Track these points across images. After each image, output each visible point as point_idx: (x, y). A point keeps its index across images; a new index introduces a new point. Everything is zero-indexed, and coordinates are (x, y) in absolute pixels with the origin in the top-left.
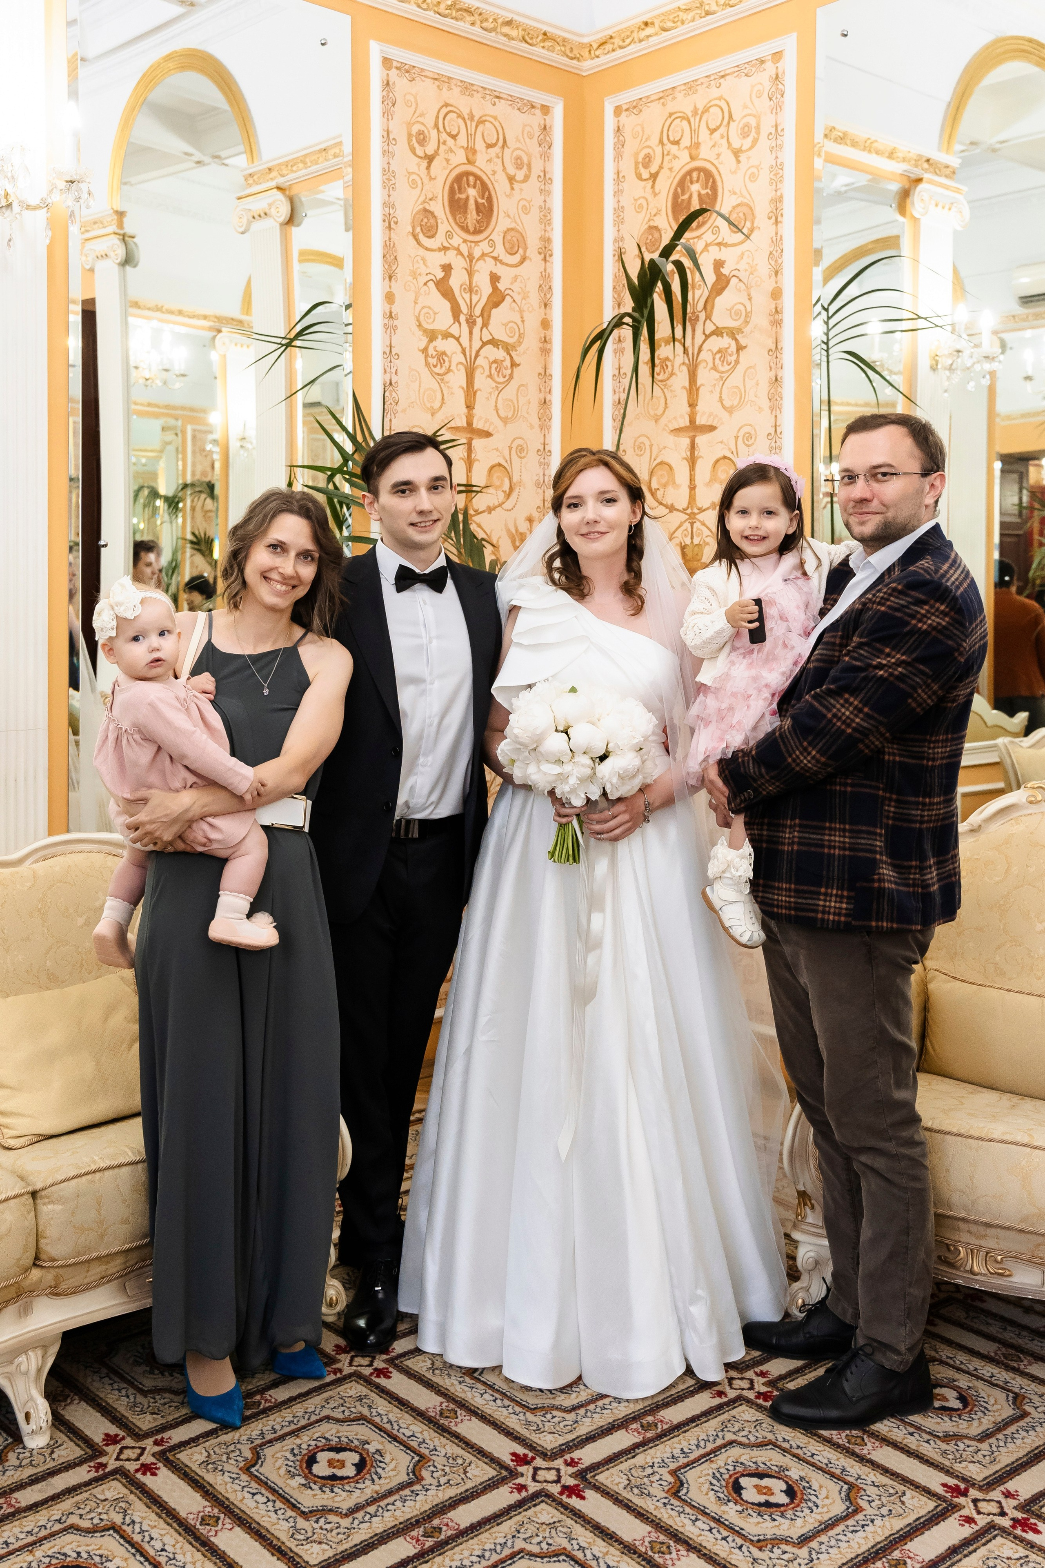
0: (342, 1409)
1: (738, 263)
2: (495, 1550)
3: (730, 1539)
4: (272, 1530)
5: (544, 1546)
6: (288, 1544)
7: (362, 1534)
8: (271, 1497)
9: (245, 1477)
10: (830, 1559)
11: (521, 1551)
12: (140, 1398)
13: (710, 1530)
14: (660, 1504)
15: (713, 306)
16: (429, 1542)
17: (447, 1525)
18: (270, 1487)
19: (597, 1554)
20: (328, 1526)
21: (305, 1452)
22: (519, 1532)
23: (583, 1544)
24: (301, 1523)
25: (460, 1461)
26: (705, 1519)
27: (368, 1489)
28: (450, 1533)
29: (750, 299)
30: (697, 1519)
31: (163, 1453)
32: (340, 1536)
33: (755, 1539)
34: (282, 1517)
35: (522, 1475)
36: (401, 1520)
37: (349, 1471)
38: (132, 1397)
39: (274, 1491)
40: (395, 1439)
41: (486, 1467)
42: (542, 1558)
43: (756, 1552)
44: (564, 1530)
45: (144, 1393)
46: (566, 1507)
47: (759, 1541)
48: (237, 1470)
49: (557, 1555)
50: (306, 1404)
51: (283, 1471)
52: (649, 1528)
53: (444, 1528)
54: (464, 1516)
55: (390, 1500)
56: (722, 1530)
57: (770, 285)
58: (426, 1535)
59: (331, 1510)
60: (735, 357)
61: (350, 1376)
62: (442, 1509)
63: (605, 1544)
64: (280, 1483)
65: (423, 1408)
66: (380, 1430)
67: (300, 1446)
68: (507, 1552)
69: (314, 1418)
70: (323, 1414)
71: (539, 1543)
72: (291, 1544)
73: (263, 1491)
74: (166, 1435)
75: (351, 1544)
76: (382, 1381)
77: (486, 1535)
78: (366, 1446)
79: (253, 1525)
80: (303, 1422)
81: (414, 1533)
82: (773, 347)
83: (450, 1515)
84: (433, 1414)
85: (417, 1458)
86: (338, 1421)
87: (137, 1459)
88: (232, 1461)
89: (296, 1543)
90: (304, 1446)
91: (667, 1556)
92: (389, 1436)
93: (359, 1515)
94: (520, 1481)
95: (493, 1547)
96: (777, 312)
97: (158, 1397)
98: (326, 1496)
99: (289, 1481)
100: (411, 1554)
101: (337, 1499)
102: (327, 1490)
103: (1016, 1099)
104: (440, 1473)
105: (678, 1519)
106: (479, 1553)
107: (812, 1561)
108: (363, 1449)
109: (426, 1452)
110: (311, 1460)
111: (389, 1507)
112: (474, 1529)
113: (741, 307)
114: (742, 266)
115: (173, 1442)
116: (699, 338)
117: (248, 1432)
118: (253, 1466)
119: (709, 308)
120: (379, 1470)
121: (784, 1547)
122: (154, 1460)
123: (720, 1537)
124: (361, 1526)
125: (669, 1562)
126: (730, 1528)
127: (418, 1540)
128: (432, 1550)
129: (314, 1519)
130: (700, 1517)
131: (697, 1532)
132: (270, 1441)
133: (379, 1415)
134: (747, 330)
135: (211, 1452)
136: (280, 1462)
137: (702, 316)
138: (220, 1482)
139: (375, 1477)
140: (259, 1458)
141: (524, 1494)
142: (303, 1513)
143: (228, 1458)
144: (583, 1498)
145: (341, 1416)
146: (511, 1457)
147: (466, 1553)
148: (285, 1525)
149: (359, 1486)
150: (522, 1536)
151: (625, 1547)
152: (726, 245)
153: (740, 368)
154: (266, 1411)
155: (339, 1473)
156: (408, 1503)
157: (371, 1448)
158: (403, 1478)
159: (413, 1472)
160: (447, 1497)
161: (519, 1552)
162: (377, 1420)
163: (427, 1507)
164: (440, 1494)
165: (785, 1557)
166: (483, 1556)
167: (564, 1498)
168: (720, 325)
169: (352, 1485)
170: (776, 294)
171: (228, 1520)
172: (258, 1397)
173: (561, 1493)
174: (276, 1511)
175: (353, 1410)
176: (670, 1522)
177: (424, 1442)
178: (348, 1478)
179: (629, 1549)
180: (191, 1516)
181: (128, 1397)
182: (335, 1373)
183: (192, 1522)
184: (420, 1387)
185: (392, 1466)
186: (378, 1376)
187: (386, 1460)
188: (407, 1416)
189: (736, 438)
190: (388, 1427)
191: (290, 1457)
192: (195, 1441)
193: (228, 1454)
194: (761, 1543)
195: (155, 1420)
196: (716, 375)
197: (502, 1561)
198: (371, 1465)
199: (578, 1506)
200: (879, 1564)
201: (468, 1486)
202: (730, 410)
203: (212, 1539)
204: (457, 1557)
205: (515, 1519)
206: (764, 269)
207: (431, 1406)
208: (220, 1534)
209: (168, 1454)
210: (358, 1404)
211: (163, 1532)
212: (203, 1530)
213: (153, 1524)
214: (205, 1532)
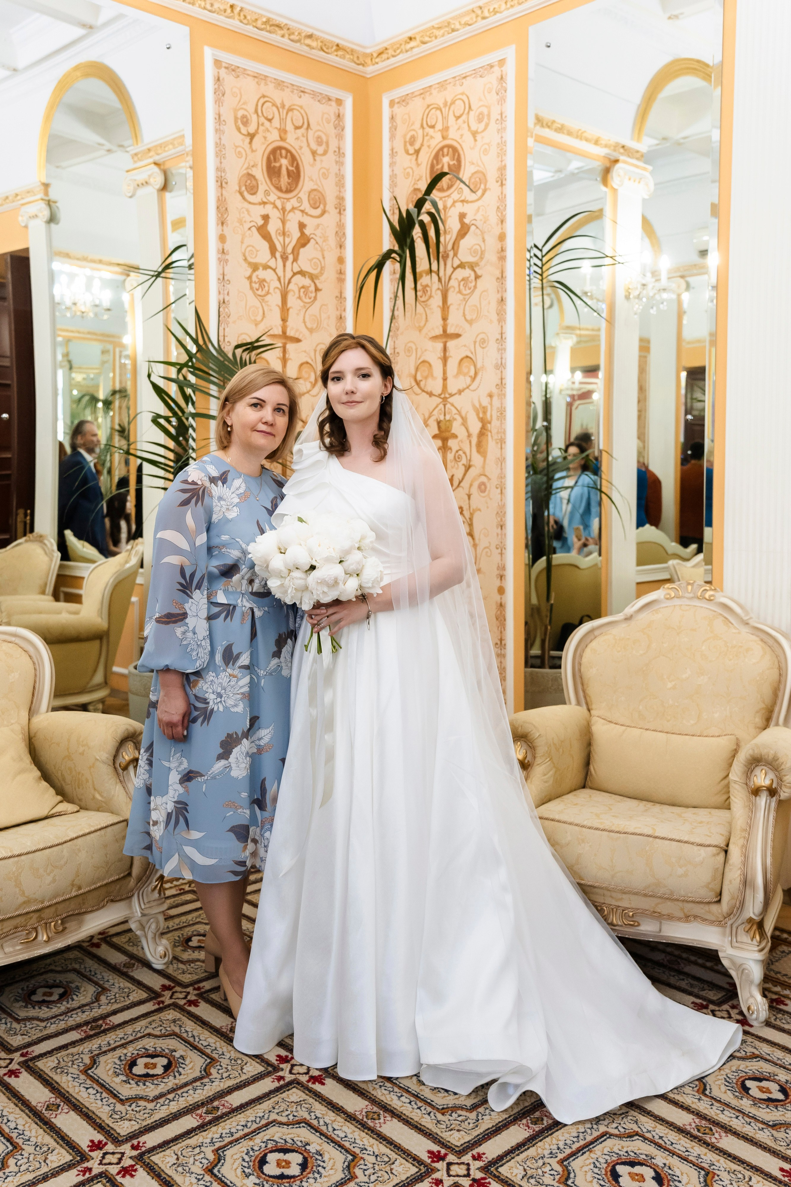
0: (160, 1028)
1: (475, 215)
2: (255, 1121)
3: (422, 1108)
4: (97, 1113)
5: (291, 1117)
6: (107, 1122)
7: (162, 1113)
8: (100, 1090)
9: (83, 1077)
10: (491, 1119)
11: (274, 1121)
12: (15, 1025)
13: (410, 1103)
14: (377, 1086)
15: (458, 247)
16: (209, 1118)
17: (224, 1105)
18: (100, 1083)
19: (328, 1121)
20: (138, 1109)
21: (128, 1058)
22: (274, 1108)
23: (319, 1115)
24: (119, 1107)
25: (239, 1062)
26: (407, 1096)
27: (171, 1082)
28: (224, 1110)
29: (484, 241)
30: (402, 1096)
31: (26, 1062)
32: (146, 1115)
33: (440, 1107)
34: (105, 1103)
35: (282, 1070)
36: (191, 1103)
37: (159, 1070)
38: (9, 1025)
39: (102, 1086)
40: (195, 1048)
41: (257, 1065)
42: (288, 1125)
43: (440, 1117)
44: (306, 1106)
45: (18, 1021)
46: (310, 1090)
47: (443, 1109)
48: (78, 1073)
49: (299, 1123)
50: (134, 1026)
51: (111, 1072)
52: (367, 1103)
53: (221, 1107)
54: (236, 1099)
55: (185, 1089)
56: (418, 1102)
57: (497, 231)
58: (208, 1112)
59: (142, 1098)
60: (473, 284)
61: (169, 1006)
62: (221, 1095)
63: (334, 1115)
64: (108, 1080)
65: (218, 1027)
66: (185, 1042)
67: (125, 1055)
68: (264, 1122)
69: (139, 1035)
70: (146, 1032)
71: (287, 1116)
72: (109, 1122)
73: (95, 1086)
74: (30, 1050)
75: (152, 1120)
76: (192, 1009)
77: (250, 1111)
78: (174, 1053)
79: (84, 1109)
80: (131, 1038)
81: (199, 1112)
82: (500, 276)
83: (226, 1099)
84: (225, 1030)
85: (209, 1060)
86: (156, 1036)
87: (7, 1067)
88: (75, 1066)
89: (113, 1120)
90: (129, 1054)
91: (377, 1121)
92: (191, 1046)
93: (161, 1101)
94: (280, 1074)
95: (254, 1119)
96: (502, 250)
97: (28, 1023)
98: (139, 1088)
99: (115, 1079)
100: (195, 1126)
101: (147, 1090)
102: (141, 1084)
103: (649, 805)
104: (224, 1070)
105: (388, 1096)
106: (244, 1123)
107: (478, 1121)
108: (171, 1055)
109: (216, 1056)
110: (133, 1063)
111: (184, 1094)
112: (243, 1107)
113: (478, 247)
114: (479, 217)
115: (34, 1054)
116: (449, 270)
117: (90, 1046)
118: (90, 1069)
119: (456, 248)
120: (180, 1069)
121: (460, 1112)
122: (18, 1067)
123: (416, 1107)
124: (162, 1108)
125: (378, 1125)
126: (425, 1101)
127: (201, 1116)
128: (210, 1122)
129: (129, 1104)
130: (404, 1094)
131: (400, 1104)
132: (105, 1052)
133: (187, 1032)
134: (482, 264)
135: (61, 1060)
136: (110, 1065)
137: (451, 254)
138: (65, 1082)
139: (177, 1074)
140: (95, 1063)
141: (282, 1082)
142: (121, 1100)
143: (73, 1064)
144: (323, 1084)
145: (158, 1033)
146: (276, 1058)
147: (234, 1124)
148: (107, 1109)
149: (164, 1080)
150: (276, 1111)
151: (348, 1116)
152: (467, 202)
153: (477, 292)
154: (105, 1032)
155: (151, 1072)
156: (197, 1092)
157: (177, 1055)
158: (197, 1074)
159: (205, 1070)
160: (226, 1086)
161: (272, 1122)
162: (185, 1035)
163: (211, 1094)
164: (222, 1084)
165: (460, 1119)
166: (246, 1126)
167: (310, 1085)
168: (464, 260)
169: (160, 1080)
170: (502, 237)
171: (66, 1107)
172: (101, 1022)
173: (308, 1081)
174: (102, 1100)
175: (168, 1029)
176: (383, 1098)
177: (216, 1049)
178: (158, 1075)
179: (350, 1118)
180: (40, 1105)
181: (6, 1024)
182: (159, 1004)
183: (40, 1109)
184: (219, 1012)
185: (190, 1066)
186: (190, 1005)
187: (187, 1063)
188: (206, 1032)
189: (475, 342)
190: (191, 1040)
191: (118, 1062)
192: (50, 1053)
193: (73, 1061)
194: (443, 1111)
195: (23, 1039)
196: (461, 297)
197: (259, 1128)
198: (176, 1067)
199: (319, 1090)
200: (524, 1121)
201: (242, 1079)
202: (470, 322)
203: (53, 1120)
204: (228, 1127)
205: (272, 1100)
206: (494, 219)
207: (224, 1024)
208: (58, 1116)
209: (29, 1063)
210: (172, 1025)
211: (17, 1116)
212: (47, 1114)
213: (11, 1111)
214: (48, 1116)
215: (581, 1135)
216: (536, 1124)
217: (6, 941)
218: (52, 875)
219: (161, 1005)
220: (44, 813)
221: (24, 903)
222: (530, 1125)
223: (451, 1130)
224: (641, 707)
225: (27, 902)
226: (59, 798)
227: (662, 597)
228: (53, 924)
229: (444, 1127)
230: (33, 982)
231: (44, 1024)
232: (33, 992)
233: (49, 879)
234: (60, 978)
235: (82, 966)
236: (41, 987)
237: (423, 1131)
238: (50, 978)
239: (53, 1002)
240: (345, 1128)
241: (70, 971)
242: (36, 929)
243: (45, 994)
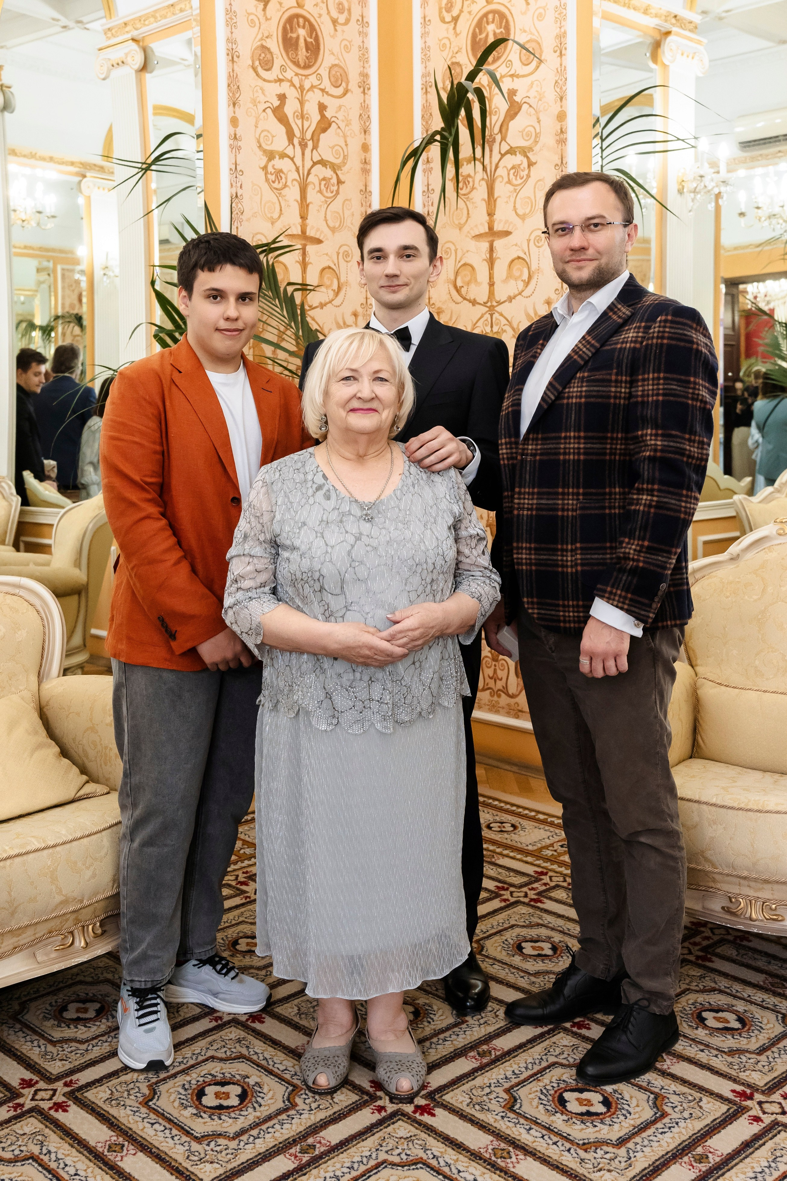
0: (225, 1049)
1: (528, 91)
2: (362, 1162)
3: (559, 1144)
4: (170, 1153)
5: (404, 1157)
6: (184, 1164)
7: (248, 1154)
8: (168, 1126)
9: (144, 1110)
10: (645, 1156)
11: (384, 1161)
12: (50, 1048)
13: (543, 1137)
14: (498, 1117)
15: (507, 129)
16: (306, 1158)
17: (320, 1142)
18: (167, 1118)
19: (449, 1161)
20: (218, 1149)
21: (194, 1087)
22: (381, 1146)
23: (436, 1153)
24: (195, 1146)
26: (537, 1128)
27: (250, 1116)
28: (323, 1149)
29: (539, 122)
30: (530, 1129)
31: (72, 1092)
32: (229, 1156)
33: (581, 1142)
34: (178, 1142)
35: (381, 1099)
36: (281, 1140)
37: (234, 1101)
38: (43, 1047)
39: (170, 1121)
40: (271, 1072)
41: (350, 1093)
42: (403, 1167)
43: (581, 1153)
44: (419, 1142)
45: (53, 1043)
46: (420, 1123)
47: (584, 1144)
48: (136, 1104)
49: (416, 1164)
50: (193, 1047)
51: (176, 1104)
52: (491, 1138)
53: (318, 1145)
54: (334, 1135)
55: (270, 1124)
56: (552, 1136)
57: (555, 109)
58: (303, 1151)
59: (220, 1135)
60: (526, 172)
61: (229, 1022)
62: (315, 1129)
63: (454, 1152)
64: (175, 1113)
65: (293, 1047)
66: (258, 1066)
67: (190, 1082)
68: (372, 1163)
69: (200, 1058)
70: (208, 1055)
71: (399, 1154)
72: (187, 1164)
73: (161, 1121)
74: (74, 1077)
75: (239, 1162)
76: (259, 1026)
77: (353, 1149)
78: (247, 1080)
79: (154, 1150)
80: (191, 1062)
81: (292, 1151)
82: (559, 163)
83: (322, 1134)
85: (291, 1088)
86: (221, 1060)
87: (50, 1099)
88: (132, 1097)
89: (191, 1163)
90: (194, 1082)
91: (509, 1160)
92: (266, 1070)
93: (244, 1138)
94: (379, 1103)
95: (359, 1159)
96: (562, 132)
97: (65, 1046)
98: (215, 1123)
99: (182, 1112)
100: (291, 1168)
101: (225, 1125)
102: (216, 1118)
103: (778, 777)
104: (311, 1099)
105: (514, 1129)
106: (349, 1165)
107: (630, 1158)
108: (245, 1083)
109: (298, 1083)
110: (201, 1093)
111: (270, 1130)
112: (343, 1145)
113: (532, 129)
114: (532, 94)
115: (81, 1083)
116: (496, 156)
118: (151, 1100)
119: (504, 131)
120: (259, 1099)
121: (605, 1148)
122: (65, 1099)
123: (551, 1142)
124: (247, 1147)
125: (511, 1165)
126: (559, 1134)
127: (296, 1157)
128: (308, 1164)
129: (206, 1142)
130: (533, 1126)
131: (531, 1139)
132: (165, 1079)
133: (256, 1053)
134: (537, 148)
135: (114, 1090)
136: (173, 1096)
137: (498, 138)
138: (123, 1115)
139: (256, 1105)
140: (155, 1093)
141: (383, 1114)
142: (196, 1137)
143: (129, 1095)
144: (433, 1115)
145: (224, 1056)
146: (372, 1084)
147: (338, 1165)
148: (181, 1149)
149: (243, 1113)
150: (384, 1149)
151: (472, 1154)
152: (518, 76)
153: (531, 182)
155: (225, 1103)
156: (285, 1126)
157: (251, 1081)
158: (280, 1105)
159: (288, 1100)
160: (318, 1120)
161: (382, 1163)
162: (255, 1057)
163: (301, 1128)
164: (312, 1117)
165: (608, 1156)
166: (353, 1167)
167: (417, 1115)
168: (514, 145)
169: (237, 1112)
170: (561, 117)
171: (132, 1147)
173: (415, 1112)
174: (172, 1138)
175: (234, 1050)
176: (508, 1132)
177: (296, 1074)
178: (233, 1107)
179: (475, 1156)
180: (100, 1145)
181: (40, 1047)
182: (216, 1021)
183: (101, 1150)
184: (289, 1029)
185: (270, 1095)
186: (253, 1022)
187: (265, 1091)
188: (279, 1053)
189: (529, 241)
190: (264, 1063)
191: (182, 1091)
192: (99, 1081)
193: (128, 1091)
194: (586, 1146)
195: (63, 1065)
196: (511, 188)
197: (369, 1171)
198: (252, 1096)
199: (430, 1123)
200: (686, 1159)
201: (335, 1110)
202: (523, 217)
203: (119, 1163)
204: (331, 1169)
205: (377, 1136)
206: (551, 95)
207: (299, 1044)
208: (125, 1159)
209: (76, 1094)
210: (237, 1045)
211: (76, 1159)
212: (111, 1156)
213: (66, 1152)
214: (112, 1158)
215: (759, 1175)
216: (700, 1162)
217: (39, 949)
218: (92, 868)
219: (219, 1022)
220: (71, 795)
221: (62, 903)
222: (694, 1164)
223: (600, 1170)
224: (757, 662)
225: (65, 902)
226: (85, 778)
227: (774, 533)
228: (90, 927)
229: (591, 1166)
230: (61, 996)
231: (84, 1047)
232: (64, 1008)
233: (89, 873)
234: (92, 990)
235: (116, 976)
236: (73, 1002)
237: (566, 1172)
238: (81, 990)
239: (90, 1019)
240: (471, 1170)
241: (102, 982)
242: (72, 933)
243: (78, 1010)
